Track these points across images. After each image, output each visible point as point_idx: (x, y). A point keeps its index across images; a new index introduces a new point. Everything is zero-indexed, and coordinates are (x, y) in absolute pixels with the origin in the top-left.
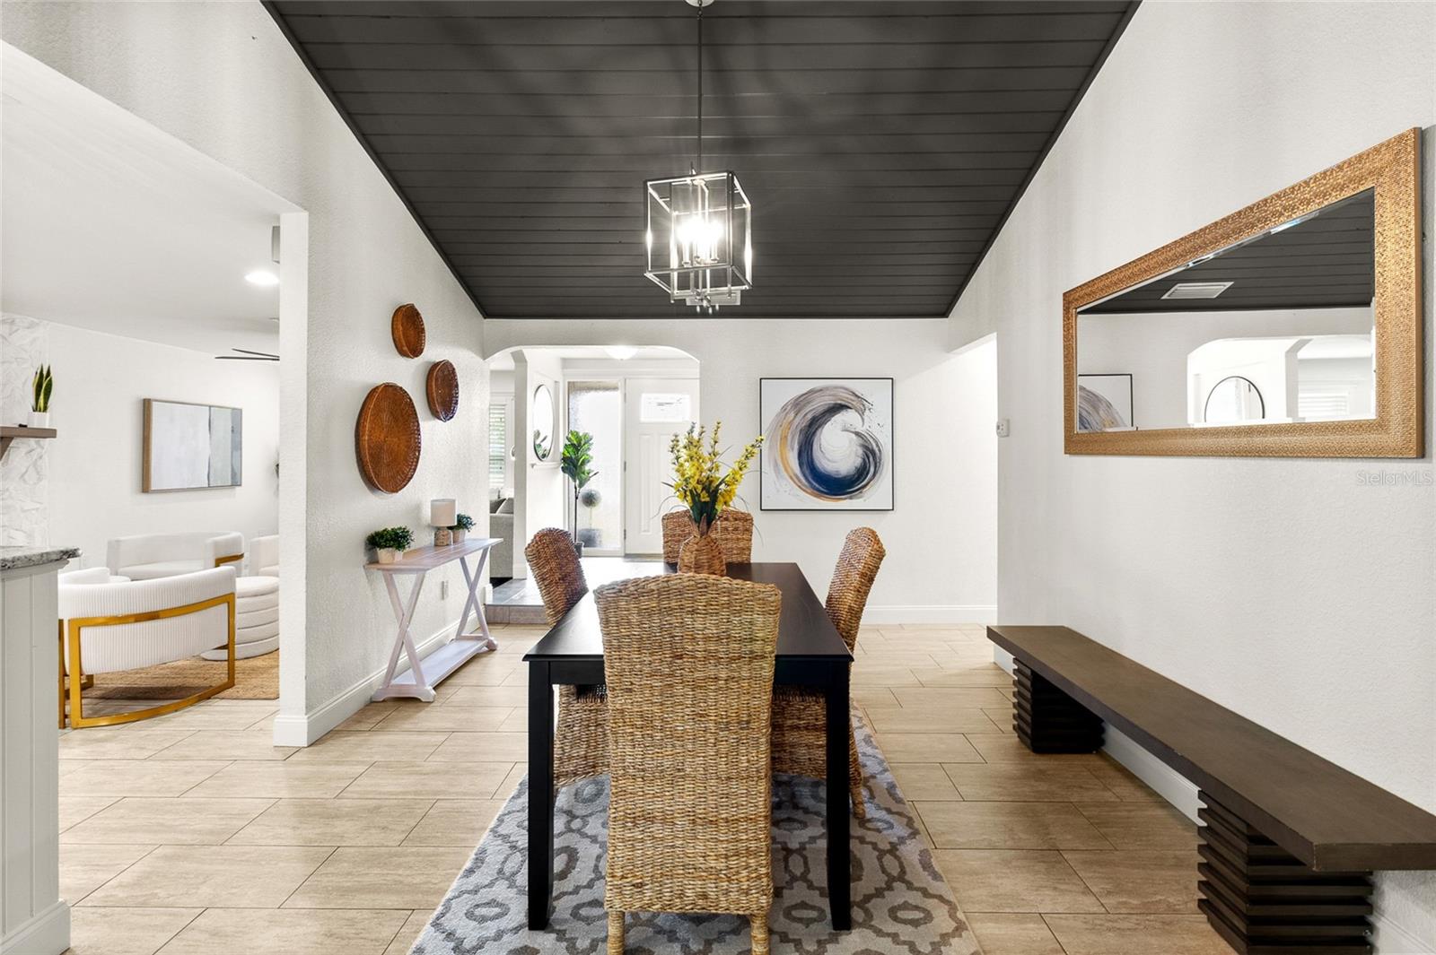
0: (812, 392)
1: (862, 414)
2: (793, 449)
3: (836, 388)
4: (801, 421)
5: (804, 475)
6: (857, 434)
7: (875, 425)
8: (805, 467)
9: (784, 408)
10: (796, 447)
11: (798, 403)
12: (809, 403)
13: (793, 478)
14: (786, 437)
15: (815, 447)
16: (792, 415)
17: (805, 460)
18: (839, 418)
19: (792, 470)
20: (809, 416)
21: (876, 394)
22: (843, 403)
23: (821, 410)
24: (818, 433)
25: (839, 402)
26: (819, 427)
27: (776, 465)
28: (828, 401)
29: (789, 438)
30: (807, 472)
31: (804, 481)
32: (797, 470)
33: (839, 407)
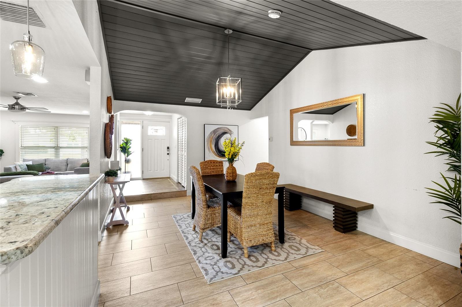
0: (218, 128)
1: (231, 135)
2: (213, 144)
3: (224, 127)
4: (215, 136)
5: (216, 151)
7: (234, 137)
8: (216, 149)
9: (211, 133)
10: (214, 145)
11: (215, 132)
12: (217, 131)
13: (213, 152)
14: (211, 141)
15: (219, 144)
16: (213, 135)
17: (216, 147)
18: (225, 136)
19: (213, 150)
20: (218, 135)
21: (233, 129)
22: (226, 132)
23: (221, 133)
24: (220, 140)
25: (225, 131)
26: (220, 138)
27: (209, 149)
28: (222, 131)
29: (212, 141)
30: (217, 151)
31: (216, 153)
32: (214, 150)
33: (225, 133)
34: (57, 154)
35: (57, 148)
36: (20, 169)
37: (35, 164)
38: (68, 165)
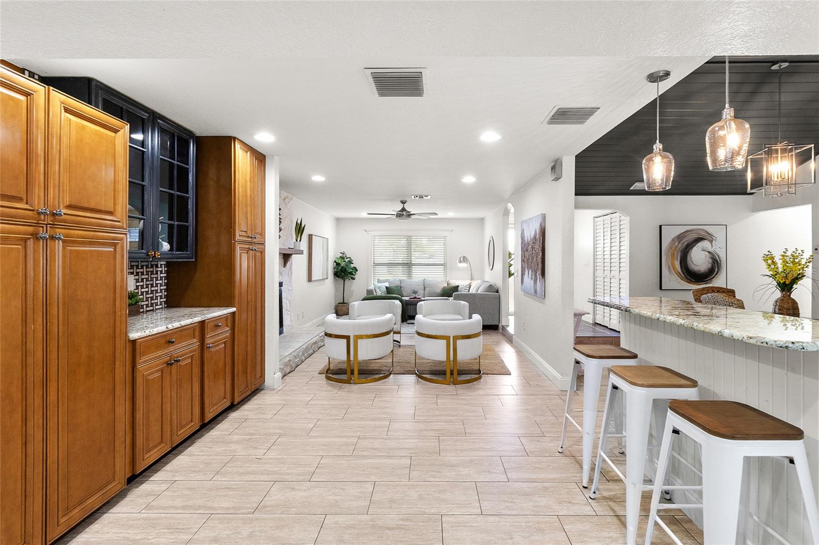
0: (687, 232)
1: (711, 242)
2: (677, 260)
3: (699, 229)
4: (681, 246)
5: (683, 273)
6: (709, 252)
7: (718, 248)
8: (683, 269)
9: (673, 240)
10: (679, 259)
11: (680, 237)
12: (685, 237)
13: (678, 273)
14: (674, 254)
15: (688, 258)
16: (677, 243)
17: (683, 265)
18: (700, 244)
19: (677, 270)
20: (685, 244)
22: (702, 237)
23: (691, 240)
24: (690, 251)
25: (700, 236)
26: (690, 249)
27: (669, 267)
28: (695, 236)
29: (676, 254)
30: (685, 271)
31: (683, 275)
32: (679, 270)
33: (699, 240)
34: (410, 274)
35: (408, 265)
36: (380, 292)
37: (392, 285)
38: (425, 288)
